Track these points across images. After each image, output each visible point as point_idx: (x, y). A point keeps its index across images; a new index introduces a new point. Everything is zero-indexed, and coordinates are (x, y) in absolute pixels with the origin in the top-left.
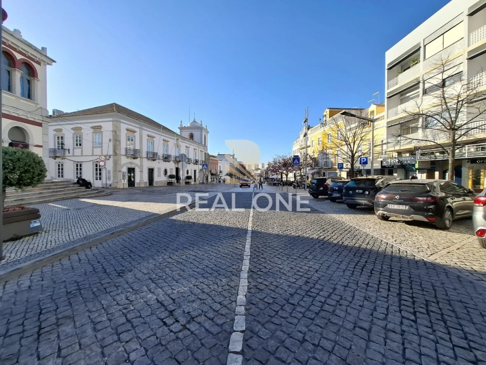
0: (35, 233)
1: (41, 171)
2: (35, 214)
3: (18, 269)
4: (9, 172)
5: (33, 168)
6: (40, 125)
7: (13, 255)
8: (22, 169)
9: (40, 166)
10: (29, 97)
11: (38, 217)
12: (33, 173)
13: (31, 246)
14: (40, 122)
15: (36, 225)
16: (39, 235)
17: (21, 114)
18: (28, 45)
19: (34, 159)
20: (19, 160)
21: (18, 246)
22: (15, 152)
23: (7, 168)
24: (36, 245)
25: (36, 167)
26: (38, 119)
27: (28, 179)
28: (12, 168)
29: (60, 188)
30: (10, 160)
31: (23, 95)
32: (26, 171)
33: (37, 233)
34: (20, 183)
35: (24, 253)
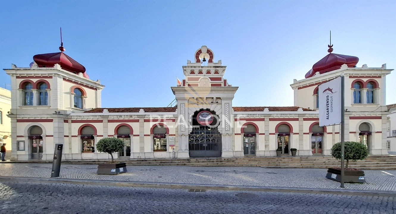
0: (362, 182)
1: (365, 152)
2: (361, 174)
3: (348, 192)
4: (349, 153)
5: (360, 151)
6: (380, 118)
7: (348, 188)
8: (355, 152)
9: (364, 150)
10: (373, 102)
11: (363, 175)
12: (360, 153)
13: (356, 187)
14: (381, 116)
15: (362, 179)
16: (363, 184)
17: (367, 115)
18: (371, 70)
19: (361, 147)
20: (353, 147)
21: (351, 185)
22: (352, 144)
23: (349, 151)
24: (359, 187)
25: (362, 150)
26: (378, 114)
27: (357, 156)
28: (350, 151)
29: (394, 161)
30: (350, 148)
31: (368, 102)
32: (357, 153)
33: (363, 183)
34: (354, 158)
35: (352, 188)
